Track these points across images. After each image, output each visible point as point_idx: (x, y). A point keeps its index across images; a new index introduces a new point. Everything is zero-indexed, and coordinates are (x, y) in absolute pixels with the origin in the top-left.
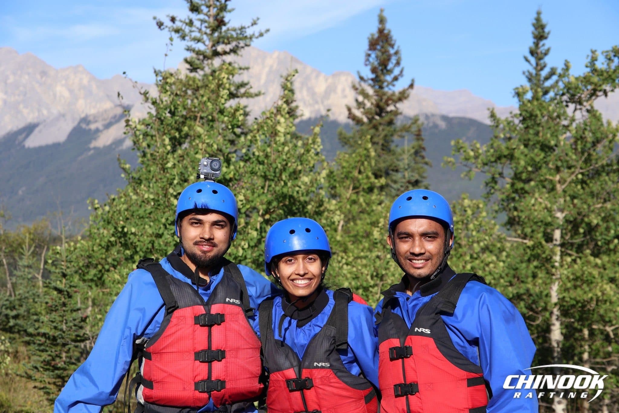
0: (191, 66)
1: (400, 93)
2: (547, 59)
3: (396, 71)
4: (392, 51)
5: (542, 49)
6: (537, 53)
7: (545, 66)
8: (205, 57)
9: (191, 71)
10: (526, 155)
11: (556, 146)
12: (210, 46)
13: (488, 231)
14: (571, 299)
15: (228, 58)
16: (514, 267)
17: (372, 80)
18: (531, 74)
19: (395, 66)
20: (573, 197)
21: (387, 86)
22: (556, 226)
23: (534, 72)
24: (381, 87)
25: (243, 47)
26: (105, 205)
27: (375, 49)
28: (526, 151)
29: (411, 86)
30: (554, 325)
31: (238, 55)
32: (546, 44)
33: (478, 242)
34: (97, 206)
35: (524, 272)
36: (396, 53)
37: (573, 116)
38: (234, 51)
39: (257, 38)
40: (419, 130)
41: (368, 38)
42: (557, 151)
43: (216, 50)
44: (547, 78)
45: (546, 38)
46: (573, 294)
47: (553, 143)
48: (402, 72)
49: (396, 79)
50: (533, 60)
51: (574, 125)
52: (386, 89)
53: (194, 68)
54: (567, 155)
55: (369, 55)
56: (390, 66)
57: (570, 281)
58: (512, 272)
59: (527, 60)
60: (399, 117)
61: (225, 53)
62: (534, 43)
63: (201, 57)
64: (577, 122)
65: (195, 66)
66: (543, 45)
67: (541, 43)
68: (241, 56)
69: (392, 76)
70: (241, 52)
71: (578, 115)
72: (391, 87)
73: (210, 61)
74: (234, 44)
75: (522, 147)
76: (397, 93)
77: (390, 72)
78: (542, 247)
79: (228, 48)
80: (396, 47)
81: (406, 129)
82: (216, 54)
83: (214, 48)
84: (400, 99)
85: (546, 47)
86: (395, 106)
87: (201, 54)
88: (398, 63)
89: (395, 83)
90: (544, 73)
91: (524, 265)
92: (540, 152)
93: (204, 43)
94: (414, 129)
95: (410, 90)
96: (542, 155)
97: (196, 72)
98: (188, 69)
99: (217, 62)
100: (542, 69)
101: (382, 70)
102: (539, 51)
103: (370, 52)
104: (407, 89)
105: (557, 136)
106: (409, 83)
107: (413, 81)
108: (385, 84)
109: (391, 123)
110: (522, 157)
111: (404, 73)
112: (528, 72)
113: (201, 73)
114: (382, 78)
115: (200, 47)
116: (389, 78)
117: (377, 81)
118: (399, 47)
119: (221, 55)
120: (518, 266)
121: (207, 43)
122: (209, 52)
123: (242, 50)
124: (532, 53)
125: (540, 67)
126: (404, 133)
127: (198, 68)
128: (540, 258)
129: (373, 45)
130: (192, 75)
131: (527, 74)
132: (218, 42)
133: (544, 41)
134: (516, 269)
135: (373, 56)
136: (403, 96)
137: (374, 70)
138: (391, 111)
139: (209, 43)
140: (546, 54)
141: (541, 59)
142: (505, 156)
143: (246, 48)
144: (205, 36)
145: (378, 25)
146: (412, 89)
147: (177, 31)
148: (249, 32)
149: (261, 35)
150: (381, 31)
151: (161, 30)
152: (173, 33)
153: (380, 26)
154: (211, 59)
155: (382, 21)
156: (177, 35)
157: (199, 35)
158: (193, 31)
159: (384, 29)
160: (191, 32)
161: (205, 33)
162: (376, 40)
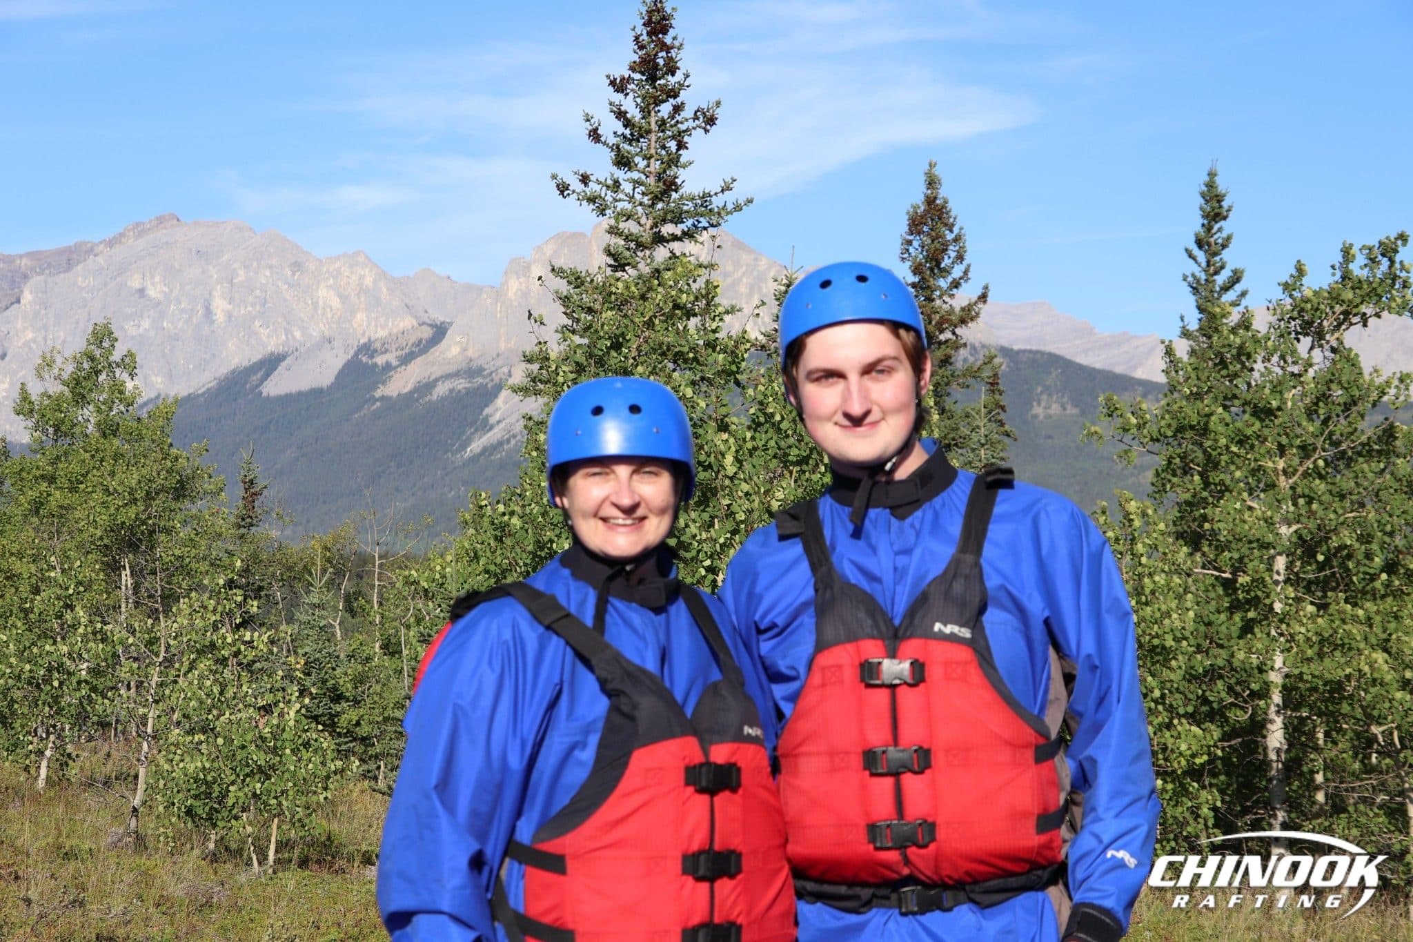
0: (615, 260)
1: (963, 309)
2: (1226, 255)
3: (957, 272)
4: (950, 237)
5: (1219, 237)
6: (1209, 244)
7: (1222, 267)
8: (640, 246)
9: (615, 268)
10: (1227, 425)
11: (1279, 409)
12: (648, 226)
13: (1170, 556)
14: (1314, 676)
15: (676, 246)
16: (1206, 620)
17: (914, 285)
18: (1198, 281)
19: (953, 263)
20: (1310, 501)
21: (940, 297)
22: (1279, 549)
23: (1203, 276)
24: (932, 300)
25: (705, 228)
26: (498, 502)
27: (919, 233)
28: (1226, 416)
29: (983, 298)
30: (1272, 722)
31: (696, 241)
32: (1227, 227)
33: (1150, 575)
34: (483, 503)
35: (1223, 629)
36: (957, 239)
37: (1310, 358)
38: (688, 235)
39: (731, 213)
40: (996, 375)
42: (1282, 418)
43: (660, 231)
44: (1225, 289)
45: (1225, 218)
46: (1315, 668)
47: (1275, 404)
48: (966, 272)
49: (956, 284)
50: (1201, 256)
51: (1311, 372)
52: (938, 302)
53: (619, 264)
54: (1299, 425)
55: (910, 243)
56: (946, 262)
57: (1311, 647)
58: (1202, 628)
59: (1191, 256)
60: (963, 353)
61: (675, 238)
62: (1203, 225)
63: (633, 245)
64: (1316, 367)
65: (623, 261)
66: (1220, 230)
67: (1216, 227)
68: (702, 243)
69: (950, 279)
70: (702, 236)
71: (1317, 355)
72: (946, 298)
73: (648, 252)
74: (689, 223)
75: (1220, 410)
76: (957, 309)
77: (945, 272)
78: (1265, 586)
79: (677, 230)
80: (956, 230)
81: (973, 373)
82: (659, 239)
83: (656, 230)
84: (963, 321)
85: (1224, 234)
86: (954, 333)
87: (632, 241)
88: (960, 258)
89: (955, 291)
90: (1221, 279)
91: (1223, 617)
92: (1253, 419)
93: (638, 221)
94: (987, 373)
95: (980, 305)
96: (1258, 425)
97: (624, 270)
98: (610, 266)
99: (661, 253)
100: (1216, 273)
101: (932, 269)
102: (1212, 240)
103: (911, 238)
104: (976, 303)
105: (1281, 392)
106: (979, 292)
107: (986, 288)
108: (938, 293)
109: (946, 361)
110: (1221, 429)
111: (970, 275)
112: (1193, 275)
113: (632, 272)
114: (932, 282)
115: (630, 227)
116: (943, 283)
117: (923, 287)
118: (961, 229)
119: (668, 241)
120: (1212, 618)
121: (643, 220)
122: (647, 238)
123: (704, 232)
124: (1200, 243)
125: (1213, 269)
126: (971, 381)
127: (628, 264)
128: (1261, 606)
129: (916, 224)
131: (1190, 279)
132: (664, 221)
133: (1222, 223)
134: (1209, 624)
135: (916, 244)
136: (967, 316)
137: (916, 270)
138: (947, 341)
139: (649, 223)
140: (1224, 246)
141: (1215, 254)
142: (1192, 427)
143: (710, 229)
144: (639, 208)
145: (925, 190)
146: (985, 302)
147: (592, 200)
148: (717, 202)
149: (738, 208)
150: (930, 201)
151: (565, 197)
152: (584, 203)
153: (929, 192)
154: (650, 249)
155: (932, 182)
156: (592, 206)
157: (629, 206)
158: (620, 200)
159: (935, 198)
160: (616, 201)
161: (641, 204)
162: (922, 217)
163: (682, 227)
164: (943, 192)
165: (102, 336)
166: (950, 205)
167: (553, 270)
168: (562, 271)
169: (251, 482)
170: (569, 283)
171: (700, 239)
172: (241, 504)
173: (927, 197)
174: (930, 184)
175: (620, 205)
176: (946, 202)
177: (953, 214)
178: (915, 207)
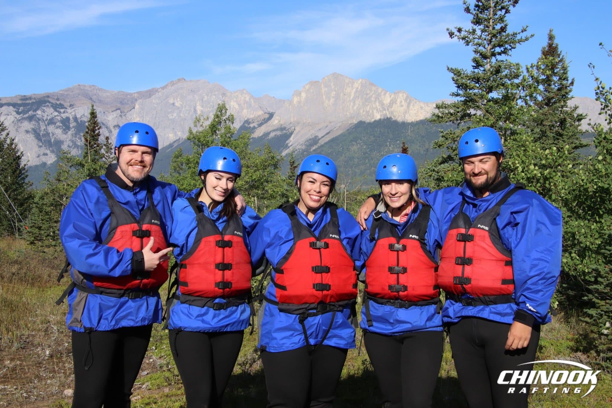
0: (477, 63)
4: (558, 59)
12: (489, 49)
15: (499, 57)
24: (550, 85)
25: (510, 49)
31: (508, 55)
38: (505, 52)
39: (523, 41)
41: (542, 51)
53: (478, 65)
61: (500, 54)
68: (510, 56)
70: (510, 52)
73: (488, 60)
79: (500, 50)
80: (561, 57)
82: (493, 54)
83: (493, 50)
93: (484, 47)
95: (571, 87)
97: (478, 68)
98: (473, 66)
99: (493, 59)
108: (553, 83)
113: (482, 69)
114: (550, 79)
115: (481, 48)
118: (563, 56)
121: (486, 46)
122: (489, 54)
123: (510, 51)
127: (481, 66)
130: (476, 70)
139: (490, 47)
143: (512, 50)
144: (485, 42)
145: (548, 41)
146: (573, 85)
147: (463, 39)
148: (518, 37)
149: (527, 39)
150: (550, 46)
151: (452, 38)
152: (461, 40)
153: (550, 42)
154: (489, 58)
155: (551, 38)
156: (464, 41)
157: (480, 41)
158: (476, 38)
159: (552, 44)
160: (474, 38)
161: (485, 39)
162: (547, 52)
163: (502, 49)
164: (556, 41)
165: (222, 109)
166: (559, 47)
167: (448, 69)
168: (452, 69)
169: (293, 162)
170: (455, 74)
171: (510, 54)
172: (289, 171)
173: (549, 44)
174: (550, 38)
175: (476, 41)
176: (557, 45)
177: (559, 50)
178: (544, 48)
